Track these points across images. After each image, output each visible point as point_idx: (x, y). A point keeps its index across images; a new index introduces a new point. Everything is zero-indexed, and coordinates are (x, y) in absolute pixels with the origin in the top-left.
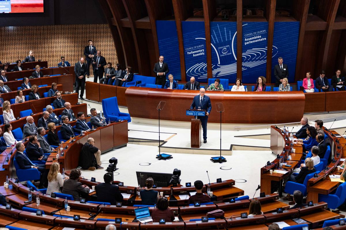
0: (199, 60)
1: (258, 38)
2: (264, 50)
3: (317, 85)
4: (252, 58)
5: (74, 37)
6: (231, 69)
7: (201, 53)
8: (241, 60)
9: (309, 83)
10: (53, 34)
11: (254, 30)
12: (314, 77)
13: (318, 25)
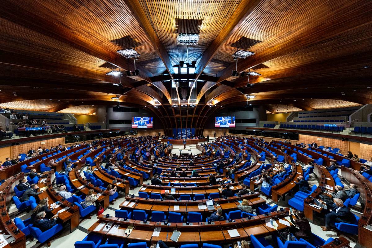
0: (180, 135)
1: (189, 131)
2: (190, 133)
3: (198, 138)
4: (188, 134)
5: (156, 132)
6: (185, 136)
7: (180, 133)
8: (187, 134)
9: (197, 138)
10: (153, 131)
11: (189, 129)
12: (198, 137)
13: (198, 129)
